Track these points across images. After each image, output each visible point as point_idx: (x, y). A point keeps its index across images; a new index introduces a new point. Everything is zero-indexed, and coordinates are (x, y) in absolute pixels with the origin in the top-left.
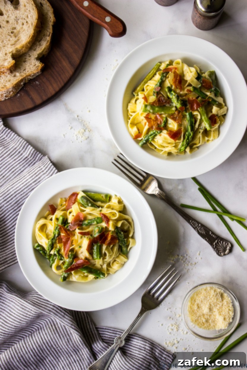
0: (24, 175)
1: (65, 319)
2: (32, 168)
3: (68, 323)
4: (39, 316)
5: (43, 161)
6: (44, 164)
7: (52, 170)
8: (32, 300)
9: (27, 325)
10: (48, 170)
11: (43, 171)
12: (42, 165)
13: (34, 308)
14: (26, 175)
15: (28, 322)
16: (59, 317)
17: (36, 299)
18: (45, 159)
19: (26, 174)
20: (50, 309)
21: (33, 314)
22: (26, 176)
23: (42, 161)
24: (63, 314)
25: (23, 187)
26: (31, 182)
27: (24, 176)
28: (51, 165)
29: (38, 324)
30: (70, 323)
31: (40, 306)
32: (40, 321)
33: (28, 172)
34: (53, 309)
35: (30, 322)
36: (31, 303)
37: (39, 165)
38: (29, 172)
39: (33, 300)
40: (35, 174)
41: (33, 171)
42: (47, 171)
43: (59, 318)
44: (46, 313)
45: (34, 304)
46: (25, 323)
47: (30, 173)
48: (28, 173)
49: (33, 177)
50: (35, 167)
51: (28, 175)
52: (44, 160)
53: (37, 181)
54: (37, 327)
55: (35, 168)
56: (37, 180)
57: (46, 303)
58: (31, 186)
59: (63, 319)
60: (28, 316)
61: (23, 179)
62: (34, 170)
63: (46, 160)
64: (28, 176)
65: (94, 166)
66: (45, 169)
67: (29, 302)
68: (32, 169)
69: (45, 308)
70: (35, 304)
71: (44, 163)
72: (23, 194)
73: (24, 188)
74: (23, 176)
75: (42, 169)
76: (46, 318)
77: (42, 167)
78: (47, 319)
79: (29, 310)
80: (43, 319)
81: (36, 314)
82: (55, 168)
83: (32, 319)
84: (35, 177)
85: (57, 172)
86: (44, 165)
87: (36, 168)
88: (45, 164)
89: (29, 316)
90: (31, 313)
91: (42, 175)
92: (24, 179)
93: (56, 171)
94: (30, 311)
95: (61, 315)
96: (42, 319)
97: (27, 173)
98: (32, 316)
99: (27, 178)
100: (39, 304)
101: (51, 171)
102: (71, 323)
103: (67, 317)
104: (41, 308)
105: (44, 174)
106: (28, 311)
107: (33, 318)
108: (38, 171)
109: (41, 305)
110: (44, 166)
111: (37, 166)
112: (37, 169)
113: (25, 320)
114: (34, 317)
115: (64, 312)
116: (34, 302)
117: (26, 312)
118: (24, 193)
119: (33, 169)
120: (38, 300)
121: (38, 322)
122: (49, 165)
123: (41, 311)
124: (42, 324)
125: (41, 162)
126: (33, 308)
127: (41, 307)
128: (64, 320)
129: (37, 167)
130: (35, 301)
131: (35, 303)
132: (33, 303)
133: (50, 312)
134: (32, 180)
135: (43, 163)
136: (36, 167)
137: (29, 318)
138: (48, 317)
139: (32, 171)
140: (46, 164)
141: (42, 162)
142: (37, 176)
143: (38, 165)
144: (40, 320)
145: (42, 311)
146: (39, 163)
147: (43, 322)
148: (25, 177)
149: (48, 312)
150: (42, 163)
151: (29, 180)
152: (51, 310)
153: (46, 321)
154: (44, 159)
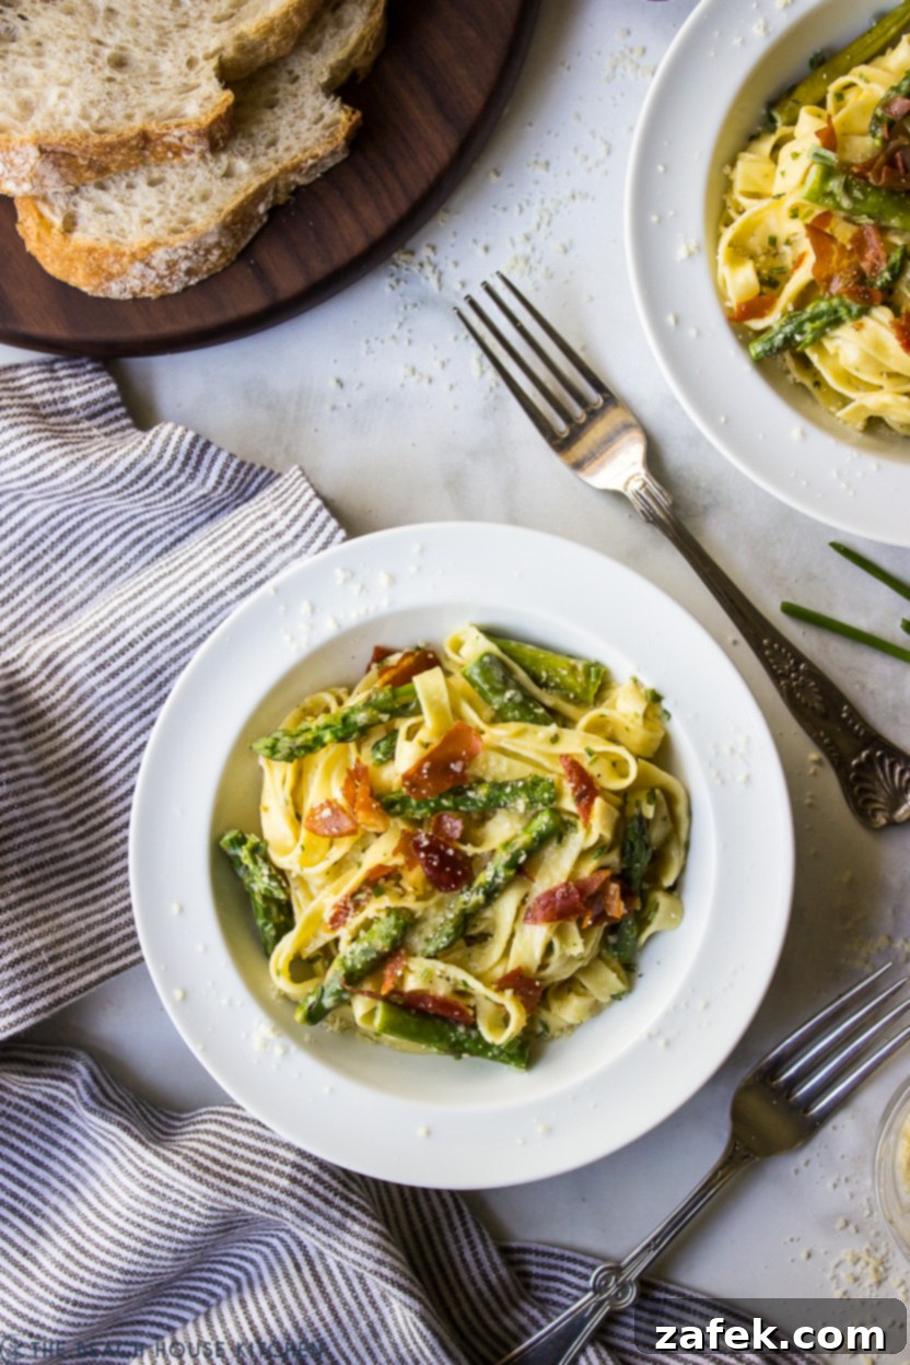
0: (192, 553)
1: (348, 1238)
2: (226, 523)
3: (363, 1253)
4: (229, 1227)
5: (281, 490)
6: (285, 501)
7: (322, 528)
8: (192, 1149)
9: (177, 1263)
10: (305, 529)
11: (279, 535)
12: (276, 508)
13: (204, 1189)
14: (201, 551)
15: (182, 1251)
16: (319, 1228)
17: (213, 1146)
18: (290, 481)
19: (200, 546)
20: (276, 1194)
21: (199, 1214)
22: (200, 557)
23: (276, 489)
24: (336, 1215)
25: (182, 607)
26: (221, 586)
27: (191, 558)
28: (319, 509)
29: (236, 1261)
30: (369, 1257)
31: (228, 1180)
32: (244, 1248)
33: (210, 538)
34: (292, 1195)
35: (189, 1251)
36: (187, 1166)
37: (260, 509)
38: (215, 541)
39: (196, 1151)
40: (243, 546)
41: (234, 532)
42: (297, 537)
43: (319, 1235)
44: (257, 1212)
45: (203, 1170)
46: (170, 1255)
47: (220, 543)
48: (210, 544)
49: (233, 561)
50: (240, 517)
51: (210, 549)
52: (286, 486)
53: (251, 582)
54: (230, 1276)
55: (239, 522)
56: (248, 575)
57: (259, 1165)
58: (222, 601)
59: (338, 1239)
60: (178, 1223)
61: (185, 568)
62: (239, 528)
63: (293, 484)
64: (206, 558)
65: (513, 519)
66: (288, 527)
67: (178, 1159)
68: (230, 524)
69: (253, 1191)
70: (207, 1170)
71: (285, 496)
72: (182, 639)
73: (189, 610)
74: (186, 556)
75: (273, 524)
76: (267, 1235)
77: (275, 515)
78: (272, 1236)
79: (180, 1198)
80: (257, 1238)
81: (214, 1214)
82: (333, 523)
83: (198, 1238)
84: (241, 563)
85: (344, 540)
86: (285, 506)
87: (248, 520)
88: (290, 502)
89: (185, 1225)
90: (192, 1210)
91: (275, 553)
92: (191, 569)
93: (342, 533)
94: (185, 1201)
95: (328, 1218)
96: (249, 1241)
97: (206, 542)
98: (198, 1224)
99: (205, 566)
100: (224, 1172)
101: (317, 534)
102: (378, 1254)
103: (356, 1228)
104: (234, 1190)
105: (283, 548)
106: (176, 1203)
107: (205, 1234)
108: (257, 534)
109: (235, 1176)
110: (286, 513)
111: (254, 512)
112: (253, 523)
113: (167, 1244)
114: (207, 1226)
115: (343, 1204)
116: (201, 1160)
117: (171, 1207)
118: (188, 635)
119: (234, 526)
120: (222, 1150)
121: (235, 1256)
122: (306, 505)
123: (234, 1202)
124: (252, 1262)
125: (273, 492)
126: (198, 1192)
127: (235, 1183)
128: (344, 1243)
129: (253, 517)
130: (206, 1156)
131: (208, 1163)
132: (195, 1163)
133: (277, 1208)
134: (227, 574)
135: (278, 497)
136: (247, 516)
137: (186, 1231)
138: (277, 1230)
139: (230, 536)
140: (297, 501)
141: (277, 494)
142: (249, 557)
143: (255, 507)
144: (243, 1244)
145: (240, 1205)
146: (263, 499)
147: (257, 1251)
148: (195, 561)
149: (269, 1206)
150: (274, 500)
151: (213, 576)
152: (283, 1197)
153: (268, 1245)
154: (286, 480)
